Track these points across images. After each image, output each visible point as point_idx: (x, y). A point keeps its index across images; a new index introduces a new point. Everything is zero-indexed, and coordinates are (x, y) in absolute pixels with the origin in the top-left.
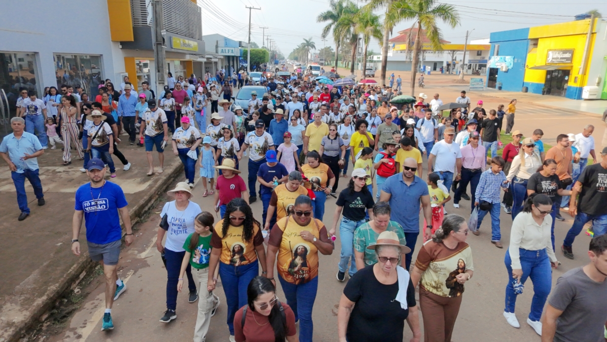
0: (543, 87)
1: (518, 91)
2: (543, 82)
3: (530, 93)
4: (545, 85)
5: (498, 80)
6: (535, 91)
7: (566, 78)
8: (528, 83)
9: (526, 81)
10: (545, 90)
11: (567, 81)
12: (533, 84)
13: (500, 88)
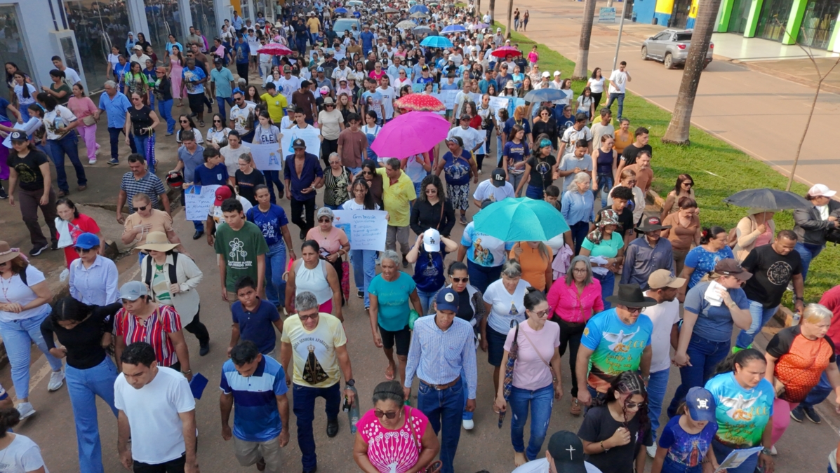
0: (670, 18)
1: (649, 23)
2: (670, 13)
3: (659, 26)
4: (672, 15)
5: (634, 10)
6: (663, 24)
7: (688, 9)
8: (658, 14)
9: (657, 11)
10: (672, 22)
11: (688, 12)
12: (662, 14)
13: (635, 19)
